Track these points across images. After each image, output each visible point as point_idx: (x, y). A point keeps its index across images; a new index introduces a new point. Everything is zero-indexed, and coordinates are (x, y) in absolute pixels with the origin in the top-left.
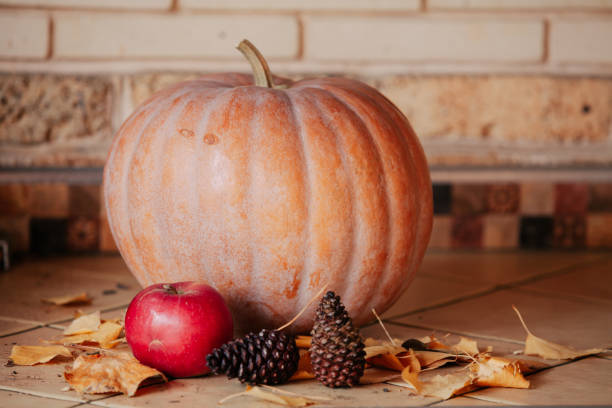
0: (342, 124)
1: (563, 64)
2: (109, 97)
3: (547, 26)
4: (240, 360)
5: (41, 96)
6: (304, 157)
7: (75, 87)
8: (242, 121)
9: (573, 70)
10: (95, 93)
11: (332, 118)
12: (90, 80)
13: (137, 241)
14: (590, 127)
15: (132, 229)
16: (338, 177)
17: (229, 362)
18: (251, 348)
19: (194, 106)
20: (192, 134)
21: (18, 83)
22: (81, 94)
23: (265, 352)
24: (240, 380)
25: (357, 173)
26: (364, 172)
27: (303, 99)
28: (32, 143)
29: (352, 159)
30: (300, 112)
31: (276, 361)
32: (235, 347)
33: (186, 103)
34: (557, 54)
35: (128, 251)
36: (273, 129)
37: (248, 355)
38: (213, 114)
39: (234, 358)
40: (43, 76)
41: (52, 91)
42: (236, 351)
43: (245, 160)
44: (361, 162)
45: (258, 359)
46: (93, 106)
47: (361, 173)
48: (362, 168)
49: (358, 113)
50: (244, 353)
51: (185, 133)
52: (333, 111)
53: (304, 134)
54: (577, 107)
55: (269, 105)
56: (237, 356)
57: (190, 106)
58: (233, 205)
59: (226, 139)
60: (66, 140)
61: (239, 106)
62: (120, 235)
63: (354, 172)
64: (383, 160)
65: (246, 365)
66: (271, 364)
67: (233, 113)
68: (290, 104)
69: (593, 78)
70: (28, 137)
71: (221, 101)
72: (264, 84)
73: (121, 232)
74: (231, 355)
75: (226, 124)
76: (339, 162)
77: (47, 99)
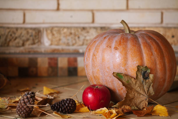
0: (152, 43)
1: (167, 24)
2: (40, 34)
3: (162, 14)
4: (60, 107)
5: (21, 34)
6: (142, 53)
7: (30, 31)
8: (125, 43)
9: (170, 26)
10: (36, 33)
11: (149, 42)
12: (34, 29)
13: (94, 77)
14: (174, 41)
15: (93, 74)
16: (152, 59)
17: (57, 107)
18: (63, 103)
19: (110, 39)
20: (110, 47)
21: (15, 30)
22: (32, 33)
23: (67, 104)
24: (60, 112)
25: (157, 57)
26: (159, 57)
27: (140, 36)
28: (19, 47)
29: (155, 53)
30: (140, 40)
31: (70, 107)
32: (58, 103)
33: (108, 38)
34: (165, 21)
35: (92, 80)
36: (134, 45)
37: (62, 105)
38: (116, 41)
39: (58, 106)
40: (21, 28)
41: (24, 32)
42: (59, 104)
43: (126, 54)
44: (158, 54)
45: (65, 106)
46: (35, 36)
47: (158, 57)
48: (158, 56)
49: (156, 40)
50: (61, 105)
51: (108, 47)
52: (149, 40)
53: (142, 47)
54: (171, 36)
55: (132, 38)
56: (59, 105)
57: (109, 39)
58: (123, 67)
59: (120, 48)
60: (28, 46)
61: (123, 39)
62: (89, 76)
63: (156, 57)
64: (164, 53)
65: (62, 108)
66: (69, 108)
67: (122, 41)
68: (137, 38)
69: (175, 28)
70: (18, 45)
71: (118, 38)
72: (128, 32)
73: (90, 75)
74: (58, 105)
75: (120, 44)
76: (152, 54)
77: (23, 34)
